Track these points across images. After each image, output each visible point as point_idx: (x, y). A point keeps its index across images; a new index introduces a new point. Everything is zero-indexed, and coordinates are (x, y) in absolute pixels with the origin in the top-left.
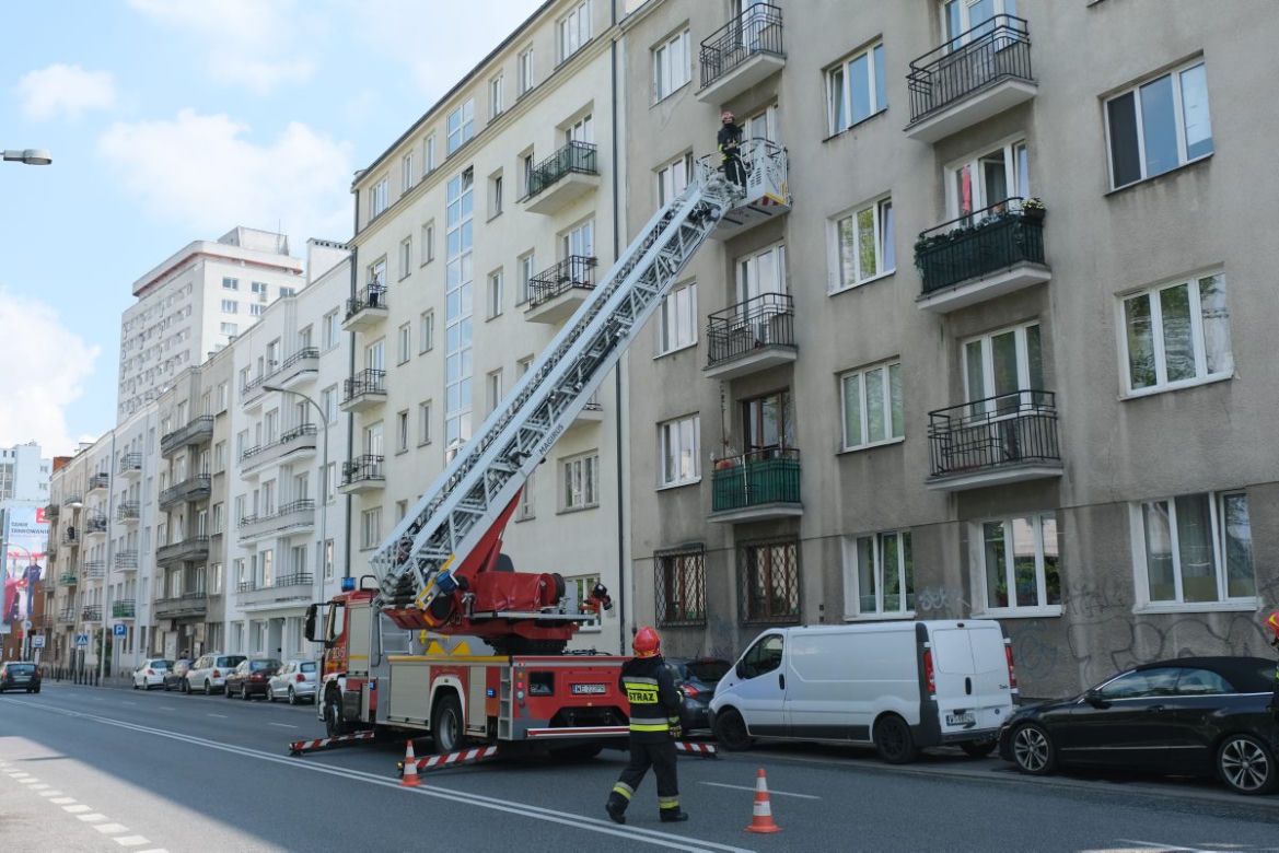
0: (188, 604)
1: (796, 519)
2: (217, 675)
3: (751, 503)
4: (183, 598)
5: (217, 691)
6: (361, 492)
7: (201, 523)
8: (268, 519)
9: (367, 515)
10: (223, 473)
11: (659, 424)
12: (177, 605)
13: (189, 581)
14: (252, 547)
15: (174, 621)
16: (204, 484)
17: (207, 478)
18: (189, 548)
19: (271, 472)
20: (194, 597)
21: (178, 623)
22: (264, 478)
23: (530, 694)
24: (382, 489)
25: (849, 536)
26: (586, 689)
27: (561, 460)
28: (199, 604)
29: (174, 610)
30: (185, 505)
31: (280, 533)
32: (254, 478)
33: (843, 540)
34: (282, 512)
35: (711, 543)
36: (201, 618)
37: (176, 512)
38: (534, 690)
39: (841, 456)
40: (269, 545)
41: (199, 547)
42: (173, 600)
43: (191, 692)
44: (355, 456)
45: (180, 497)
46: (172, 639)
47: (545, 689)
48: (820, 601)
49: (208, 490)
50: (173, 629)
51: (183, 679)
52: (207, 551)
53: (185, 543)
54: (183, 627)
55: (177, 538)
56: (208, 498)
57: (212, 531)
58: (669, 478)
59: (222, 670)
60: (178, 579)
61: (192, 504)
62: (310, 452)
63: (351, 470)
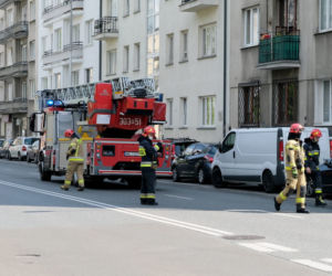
0: (16, 105)
1: (296, 69)
2: (24, 149)
3: (274, 60)
4: (14, 101)
5: (23, 159)
6: (106, 39)
7: (23, 52)
8: (57, 53)
9: (110, 53)
10: (34, 21)
11: (243, 10)
12: (10, 106)
13: (18, 91)
14: (50, 70)
15: (10, 116)
16: (24, 29)
17: (25, 23)
18: (16, 70)
19: (59, 24)
20: (20, 101)
21: (12, 117)
22: (55, 27)
23: (102, 155)
24: (116, 38)
25: (318, 80)
26: (131, 154)
27: (201, 27)
28: (23, 105)
29: (10, 108)
30: (14, 41)
31: (64, 63)
32: (50, 26)
33: (316, 82)
34: (65, 49)
35: (263, 81)
36: (25, 114)
37: (9, 45)
38: (105, 153)
39: (317, 35)
40: (58, 69)
41: (22, 69)
42: (9, 102)
43: (11, 159)
44: (103, 15)
45: (10, 36)
46: (10, 127)
47: (111, 153)
48: (305, 115)
49: (26, 32)
50: (10, 121)
51: (8, 152)
52: (26, 72)
53: (15, 66)
54: (15, 119)
55: (10, 63)
56: (26, 37)
57: (30, 59)
58: (248, 41)
59: (27, 146)
60: (11, 88)
61: (18, 41)
62: (79, 12)
63: (100, 26)
